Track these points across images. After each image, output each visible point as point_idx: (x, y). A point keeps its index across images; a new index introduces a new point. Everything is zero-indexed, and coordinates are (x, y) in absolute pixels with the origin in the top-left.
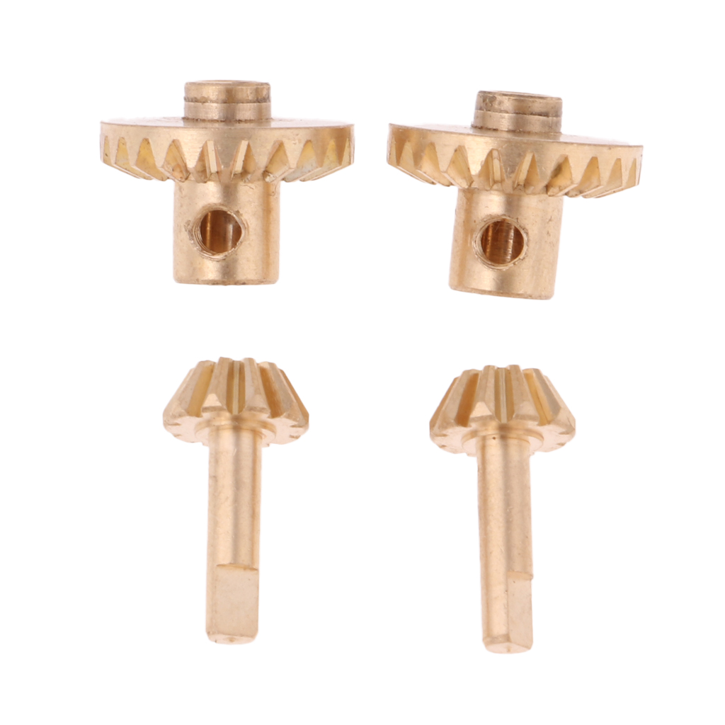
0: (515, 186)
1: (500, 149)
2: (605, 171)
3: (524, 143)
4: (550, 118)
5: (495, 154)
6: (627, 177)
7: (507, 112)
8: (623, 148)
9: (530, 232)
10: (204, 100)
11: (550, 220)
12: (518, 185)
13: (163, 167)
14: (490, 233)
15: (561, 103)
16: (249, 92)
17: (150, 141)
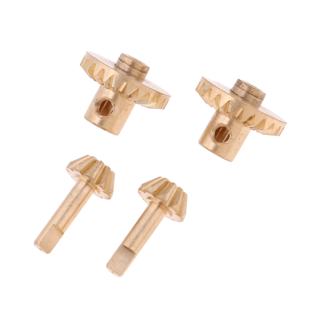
0: (234, 117)
1: (233, 101)
2: (267, 125)
3: (242, 103)
4: (258, 99)
5: (231, 102)
6: (275, 132)
7: (244, 90)
8: (277, 121)
9: (233, 135)
10: (123, 62)
11: (242, 134)
12: (235, 117)
13: (95, 76)
14: (221, 130)
15: (265, 96)
16: (140, 67)
17: (96, 65)
